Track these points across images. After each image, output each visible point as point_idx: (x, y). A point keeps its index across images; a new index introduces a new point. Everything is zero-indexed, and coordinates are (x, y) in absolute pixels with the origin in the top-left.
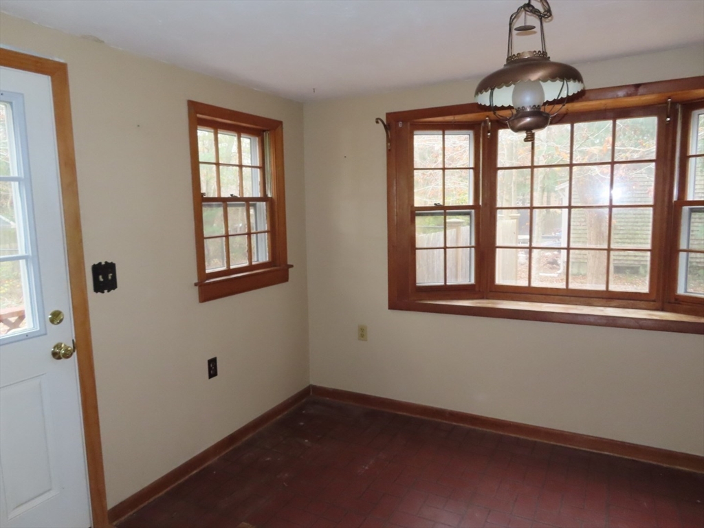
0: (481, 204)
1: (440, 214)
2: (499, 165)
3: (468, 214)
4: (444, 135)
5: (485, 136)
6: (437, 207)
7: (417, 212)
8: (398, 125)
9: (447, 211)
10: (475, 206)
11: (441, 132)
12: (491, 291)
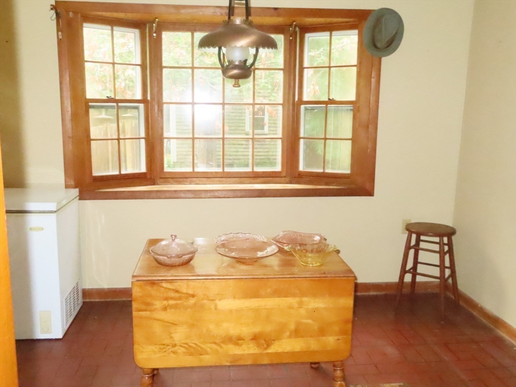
0: (149, 98)
1: (112, 107)
2: (164, 64)
3: (137, 108)
4: (112, 30)
5: (151, 36)
6: (109, 100)
7: (90, 104)
8: (69, 15)
9: (120, 104)
10: (144, 101)
11: (109, 27)
12: (160, 178)
